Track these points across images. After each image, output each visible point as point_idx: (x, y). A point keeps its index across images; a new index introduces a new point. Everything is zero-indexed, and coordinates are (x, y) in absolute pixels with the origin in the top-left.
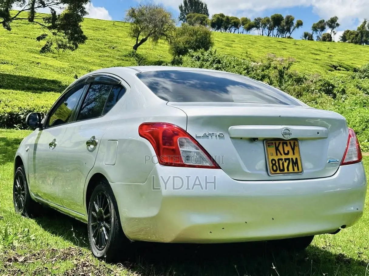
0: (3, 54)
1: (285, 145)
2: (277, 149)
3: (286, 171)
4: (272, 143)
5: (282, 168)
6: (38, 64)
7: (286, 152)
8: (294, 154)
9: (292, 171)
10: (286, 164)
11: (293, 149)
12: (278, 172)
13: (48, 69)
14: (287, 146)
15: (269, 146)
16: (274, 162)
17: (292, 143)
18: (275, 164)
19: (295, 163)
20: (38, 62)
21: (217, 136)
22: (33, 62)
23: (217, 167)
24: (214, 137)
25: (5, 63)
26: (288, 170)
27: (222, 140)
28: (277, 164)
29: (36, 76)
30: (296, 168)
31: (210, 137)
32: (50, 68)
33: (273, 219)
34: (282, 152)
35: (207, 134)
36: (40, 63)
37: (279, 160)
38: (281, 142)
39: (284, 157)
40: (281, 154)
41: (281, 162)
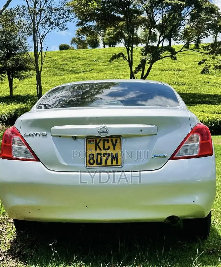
0: (184, 78)
1: (106, 142)
2: (97, 145)
3: (103, 164)
4: (93, 140)
5: (99, 161)
6: (208, 83)
7: (106, 148)
8: (114, 149)
9: (111, 165)
10: (104, 159)
11: (114, 146)
12: (95, 165)
13: (215, 86)
14: (108, 142)
15: (89, 143)
16: (91, 156)
17: (114, 140)
18: (93, 158)
19: (115, 158)
20: (208, 81)
21: (41, 135)
22: (205, 82)
23: (37, 159)
24: (38, 136)
25: (182, 85)
26: (106, 163)
27: (44, 138)
28: (95, 159)
29: (203, 92)
30: (114, 162)
31: (35, 136)
32: (217, 85)
33: (87, 207)
34: (102, 148)
35: (33, 134)
36: (210, 82)
37: (98, 154)
38: (102, 139)
39: (103, 152)
40: (100, 149)
41: (99, 156)
